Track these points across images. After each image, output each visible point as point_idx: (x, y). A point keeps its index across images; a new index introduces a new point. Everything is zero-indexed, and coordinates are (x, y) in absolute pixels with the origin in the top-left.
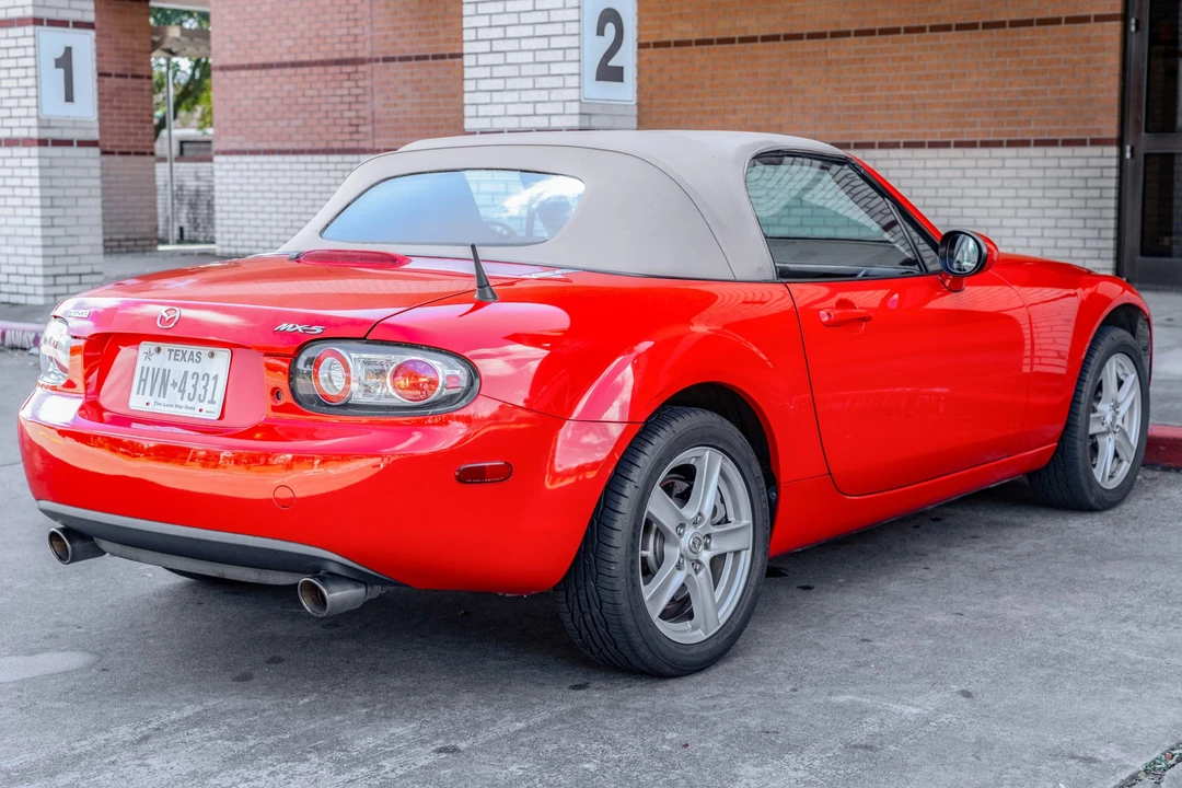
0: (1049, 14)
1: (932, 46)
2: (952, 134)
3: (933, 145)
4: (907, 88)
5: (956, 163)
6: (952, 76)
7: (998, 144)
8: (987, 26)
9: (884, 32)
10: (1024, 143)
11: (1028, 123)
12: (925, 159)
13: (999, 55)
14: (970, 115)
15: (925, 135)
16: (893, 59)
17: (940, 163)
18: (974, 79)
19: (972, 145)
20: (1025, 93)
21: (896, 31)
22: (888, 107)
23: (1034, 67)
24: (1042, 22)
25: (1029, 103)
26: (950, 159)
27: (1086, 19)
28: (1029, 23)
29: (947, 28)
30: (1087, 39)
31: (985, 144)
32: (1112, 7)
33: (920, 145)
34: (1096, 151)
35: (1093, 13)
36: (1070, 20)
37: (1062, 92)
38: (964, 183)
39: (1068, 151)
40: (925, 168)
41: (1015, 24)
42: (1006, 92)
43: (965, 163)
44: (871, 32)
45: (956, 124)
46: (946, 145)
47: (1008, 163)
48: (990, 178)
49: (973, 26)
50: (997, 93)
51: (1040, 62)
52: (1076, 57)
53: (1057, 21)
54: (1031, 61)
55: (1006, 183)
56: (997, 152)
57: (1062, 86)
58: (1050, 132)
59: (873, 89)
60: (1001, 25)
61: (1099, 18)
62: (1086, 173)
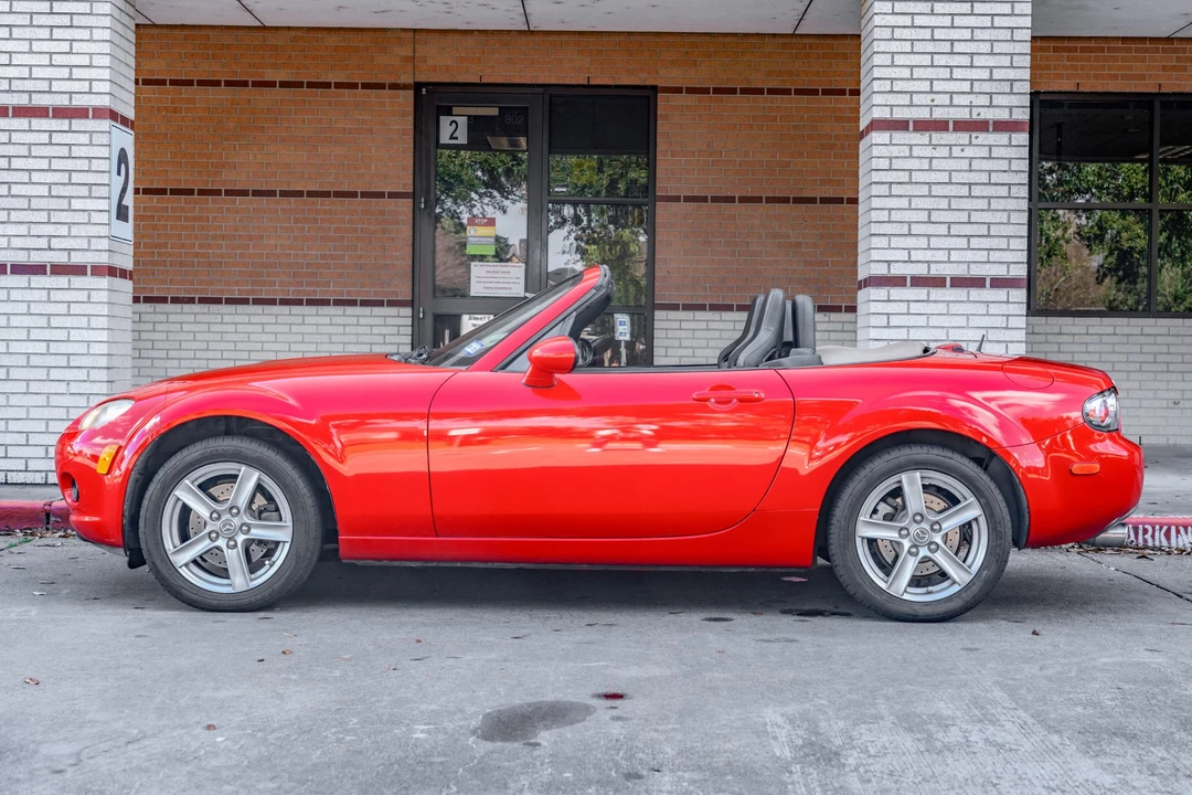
0: (345, 188)
1: (228, 209)
2: (252, 292)
3: (230, 301)
4: (201, 246)
5: (255, 319)
6: (250, 238)
7: (299, 302)
8: (284, 194)
9: (175, 192)
10: (325, 303)
11: (328, 284)
12: (222, 315)
13: (296, 221)
14: (269, 275)
15: (222, 291)
16: (186, 218)
17: (238, 319)
18: (273, 242)
19: (272, 302)
20: (323, 257)
21: (190, 192)
22: (181, 264)
23: (332, 234)
24: (339, 194)
25: (327, 266)
26: (249, 315)
27: (380, 195)
28: (326, 194)
29: (244, 193)
30: (382, 213)
31: (284, 302)
32: (404, 185)
33: (218, 301)
34: (393, 311)
35: (387, 190)
36: (365, 195)
37: (360, 257)
38: (264, 337)
39: (367, 310)
40: (222, 323)
41: (311, 194)
42: (305, 256)
43: (265, 319)
44: (162, 192)
45: (254, 283)
46: (245, 302)
47: (308, 320)
48: (290, 332)
49: (271, 193)
50: (296, 256)
51: (337, 230)
52: (372, 228)
53: (353, 195)
54: (329, 229)
55: (307, 338)
56: (296, 309)
57: (359, 253)
58: (349, 293)
59: (165, 245)
60: (299, 194)
61: (392, 195)
62: (384, 330)
